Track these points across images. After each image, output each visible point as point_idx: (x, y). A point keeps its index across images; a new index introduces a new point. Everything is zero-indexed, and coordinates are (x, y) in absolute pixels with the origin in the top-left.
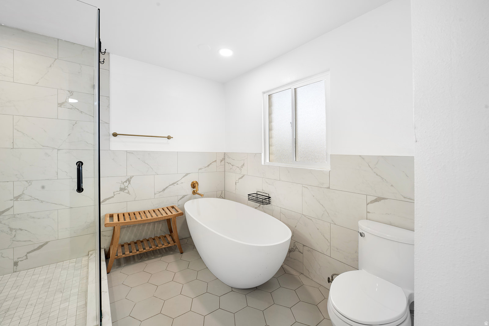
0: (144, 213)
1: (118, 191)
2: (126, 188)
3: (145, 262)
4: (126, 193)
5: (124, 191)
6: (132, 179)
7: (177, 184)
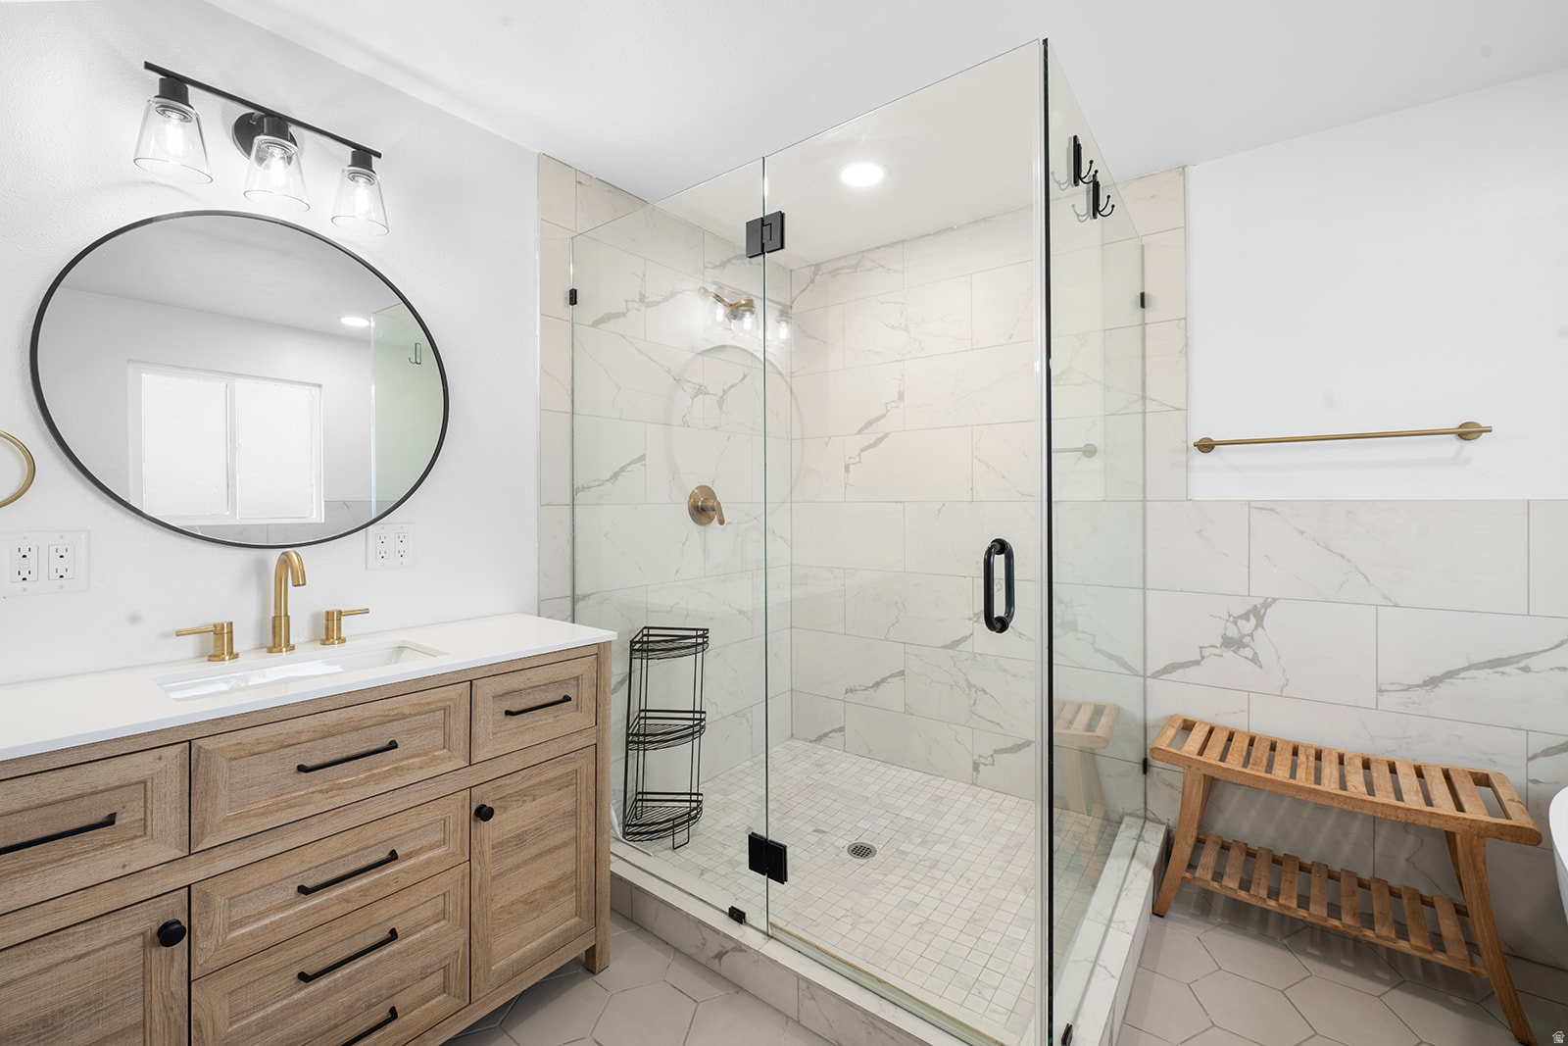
0: (1312, 759)
1: (1216, 647)
2: (1246, 640)
3: (1305, 961)
4: (1246, 658)
5: (1238, 649)
6: (1269, 610)
7: (1526, 670)
